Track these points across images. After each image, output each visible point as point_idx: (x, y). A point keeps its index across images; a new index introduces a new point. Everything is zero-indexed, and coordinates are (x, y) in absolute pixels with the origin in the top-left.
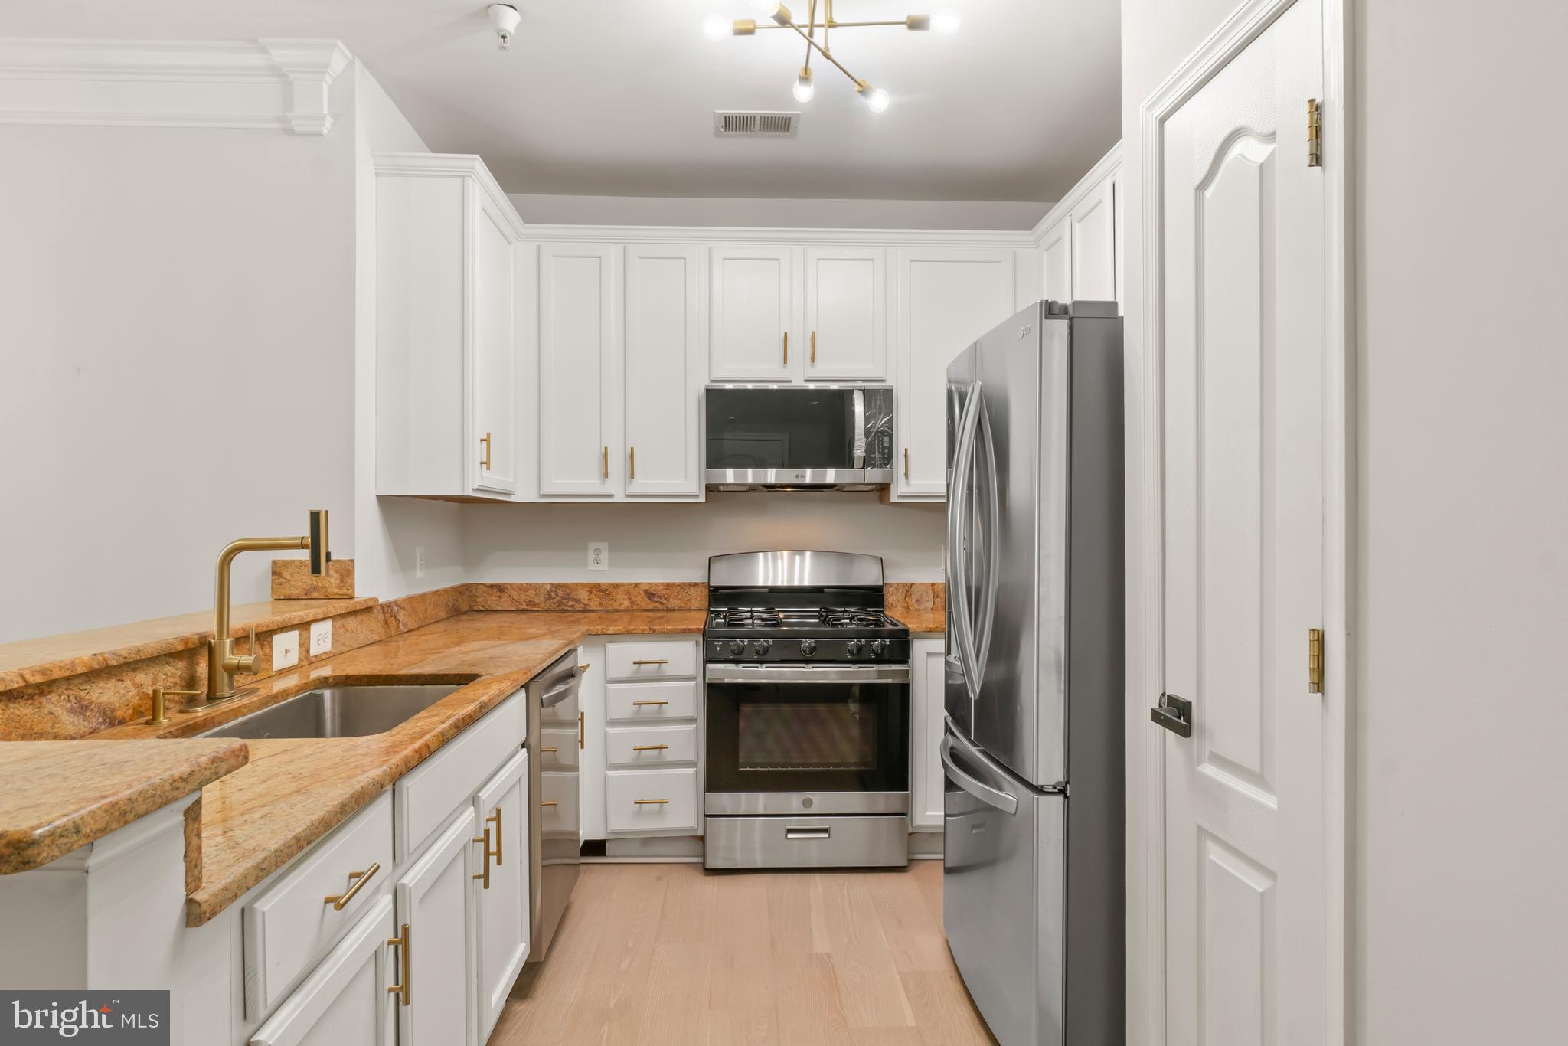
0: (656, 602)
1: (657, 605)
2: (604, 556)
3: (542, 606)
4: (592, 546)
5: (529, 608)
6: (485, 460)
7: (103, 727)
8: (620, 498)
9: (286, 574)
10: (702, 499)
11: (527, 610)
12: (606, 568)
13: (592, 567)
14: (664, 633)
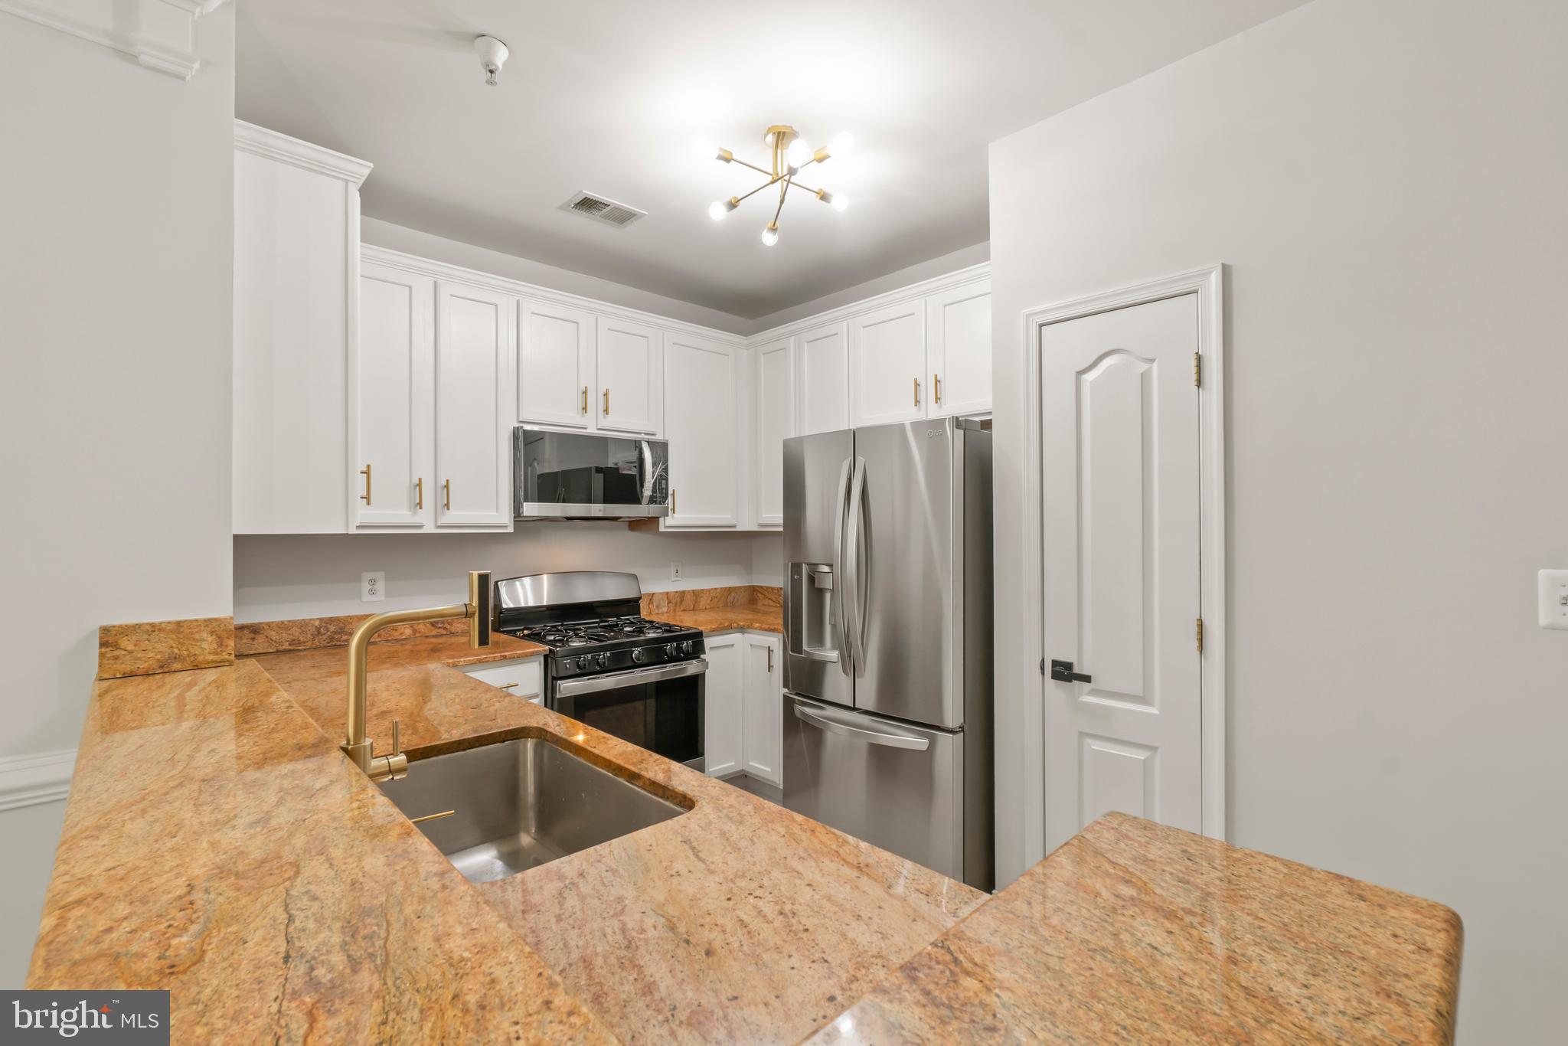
0: (440, 628)
1: (440, 631)
2: (380, 586)
3: (309, 643)
4: (367, 576)
5: (291, 648)
6: (365, 494)
8: (429, 529)
9: (127, 643)
10: (511, 530)
11: (290, 650)
12: (383, 598)
13: (367, 597)
14: (514, 658)
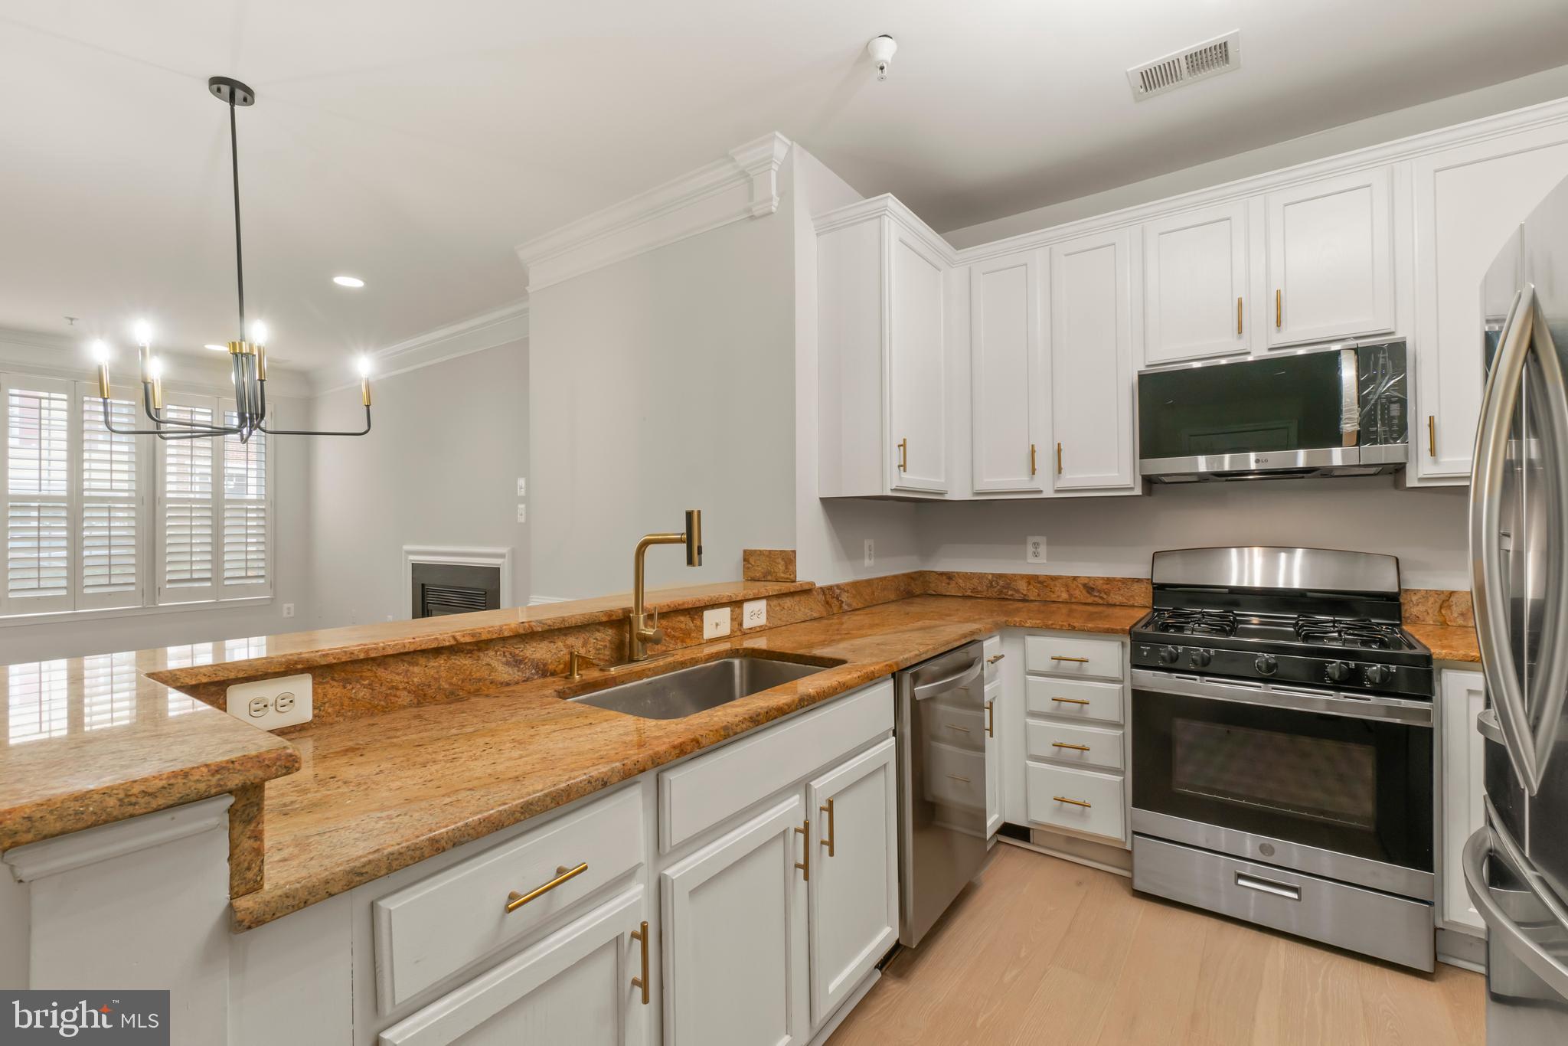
0: (1096, 596)
1: (1096, 599)
2: (1043, 549)
3: (985, 593)
4: (1031, 540)
5: (973, 595)
6: (902, 463)
7: (536, 677)
8: (1049, 493)
9: (752, 560)
10: (1138, 491)
11: (971, 597)
12: (1045, 561)
13: (1031, 559)
14: (1084, 630)
